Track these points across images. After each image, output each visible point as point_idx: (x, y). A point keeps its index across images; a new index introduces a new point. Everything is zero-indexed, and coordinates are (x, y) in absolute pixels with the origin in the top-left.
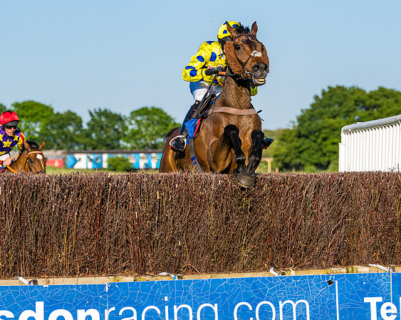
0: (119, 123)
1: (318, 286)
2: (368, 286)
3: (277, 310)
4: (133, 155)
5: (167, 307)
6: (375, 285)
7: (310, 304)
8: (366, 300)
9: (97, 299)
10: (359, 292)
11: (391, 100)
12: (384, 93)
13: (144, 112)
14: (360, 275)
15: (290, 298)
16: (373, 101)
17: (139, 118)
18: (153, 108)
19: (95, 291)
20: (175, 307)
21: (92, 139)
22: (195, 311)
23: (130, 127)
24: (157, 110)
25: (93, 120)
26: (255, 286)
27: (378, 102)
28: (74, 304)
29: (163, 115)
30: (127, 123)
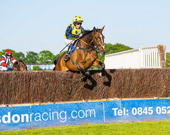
0: (36, 55)
1: (98, 105)
2: (113, 105)
3: (85, 113)
4: (41, 65)
5: (50, 113)
6: (116, 104)
7: (95, 111)
8: (113, 109)
9: (28, 111)
10: (111, 107)
11: (120, 47)
12: (118, 45)
13: (44, 52)
14: (111, 101)
15: (89, 109)
16: (115, 47)
17: (42, 54)
18: (47, 51)
19: (27, 108)
20: (53, 112)
21: (28, 61)
22: (59, 114)
23: (40, 57)
24: (48, 51)
25: (28, 55)
26: (78, 106)
27: (116, 48)
28: (20, 113)
29: (50, 53)
30: (38, 55)
